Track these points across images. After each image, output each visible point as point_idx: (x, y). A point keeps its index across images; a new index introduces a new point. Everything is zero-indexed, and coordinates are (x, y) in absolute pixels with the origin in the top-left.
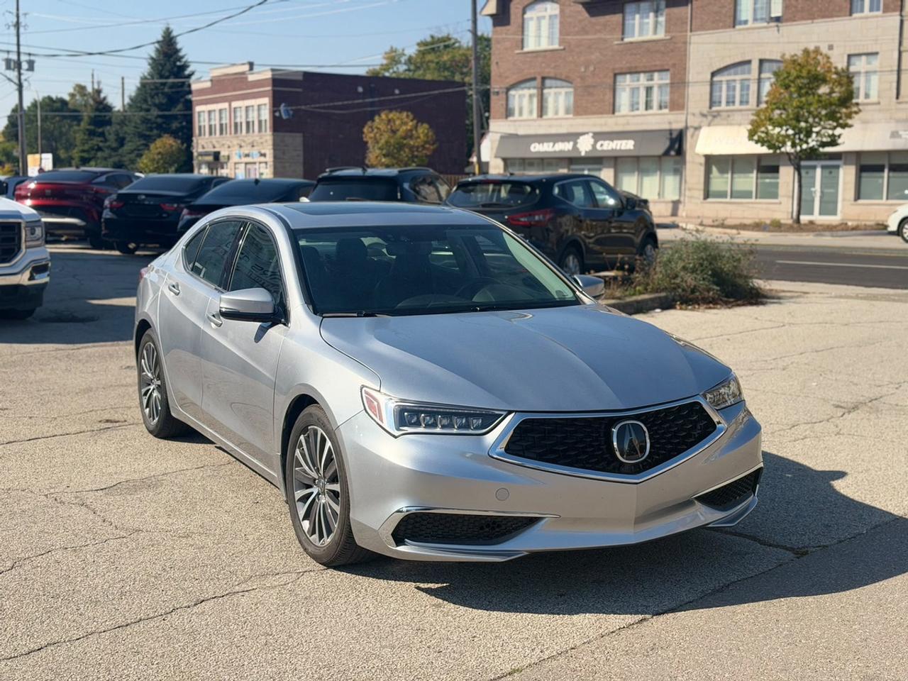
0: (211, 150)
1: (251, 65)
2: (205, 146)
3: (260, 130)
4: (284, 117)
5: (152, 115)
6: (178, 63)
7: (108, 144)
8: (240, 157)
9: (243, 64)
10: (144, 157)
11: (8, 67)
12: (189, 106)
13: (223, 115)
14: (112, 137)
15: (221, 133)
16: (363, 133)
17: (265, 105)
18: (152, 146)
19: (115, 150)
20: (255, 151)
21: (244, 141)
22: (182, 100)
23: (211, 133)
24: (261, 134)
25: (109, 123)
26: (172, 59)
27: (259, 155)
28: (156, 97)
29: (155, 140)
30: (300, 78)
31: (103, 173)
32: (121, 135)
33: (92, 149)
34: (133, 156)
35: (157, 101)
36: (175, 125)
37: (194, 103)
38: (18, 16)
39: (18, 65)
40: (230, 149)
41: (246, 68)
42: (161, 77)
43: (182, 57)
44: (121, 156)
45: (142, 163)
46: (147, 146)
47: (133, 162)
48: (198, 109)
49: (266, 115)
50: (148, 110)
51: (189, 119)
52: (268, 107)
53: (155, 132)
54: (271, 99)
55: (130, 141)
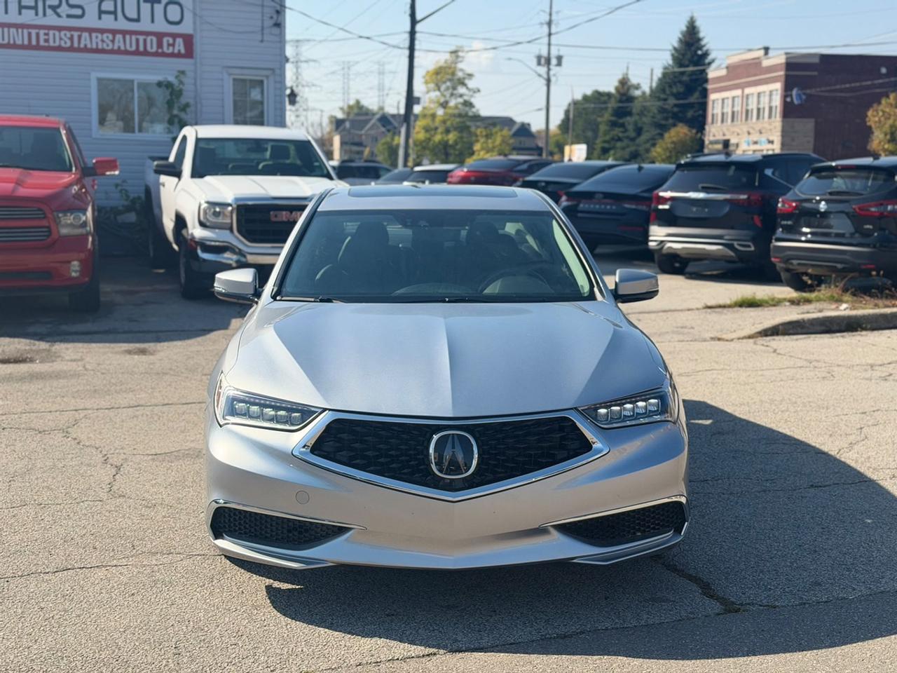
0: (721, 138)
1: (767, 50)
2: (716, 134)
3: (770, 117)
4: (796, 102)
5: (669, 104)
6: (700, 52)
7: (626, 134)
8: (749, 144)
9: (760, 49)
10: (658, 146)
11: (539, 64)
12: (705, 94)
13: (736, 103)
14: (630, 127)
15: (733, 120)
16: (867, 116)
17: (777, 90)
18: (666, 135)
19: (633, 140)
20: (763, 139)
21: (754, 129)
22: (700, 88)
23: (723, 121)
24: (770, 121)
25: (630, 114)
26: (693, 48)
27: (766, 142)
28: (674, 87)
29: (669, 129)
30: (817, 60)
31: (525, 162)
32: (639, 125)
33: (613, 139)
34: (648, 145)
35: (675, 90)
36: (690, 114)
37: (709, 92)
38: (550, 15)
39: (548, 61)
40: (740, 137)
41: (762, 52)
42: (681, 65)
43: (704, 46)
44: (638, 145)
45: (656, 152)
46: (661, 135)
47: (648, 151)
48: (712, 97)
49: (777, 101)
50: (665, 100)
51: (703, 106)
52: (779, 92)
53: (671, 121)
54: (783, 83)
55: (647, 131)
